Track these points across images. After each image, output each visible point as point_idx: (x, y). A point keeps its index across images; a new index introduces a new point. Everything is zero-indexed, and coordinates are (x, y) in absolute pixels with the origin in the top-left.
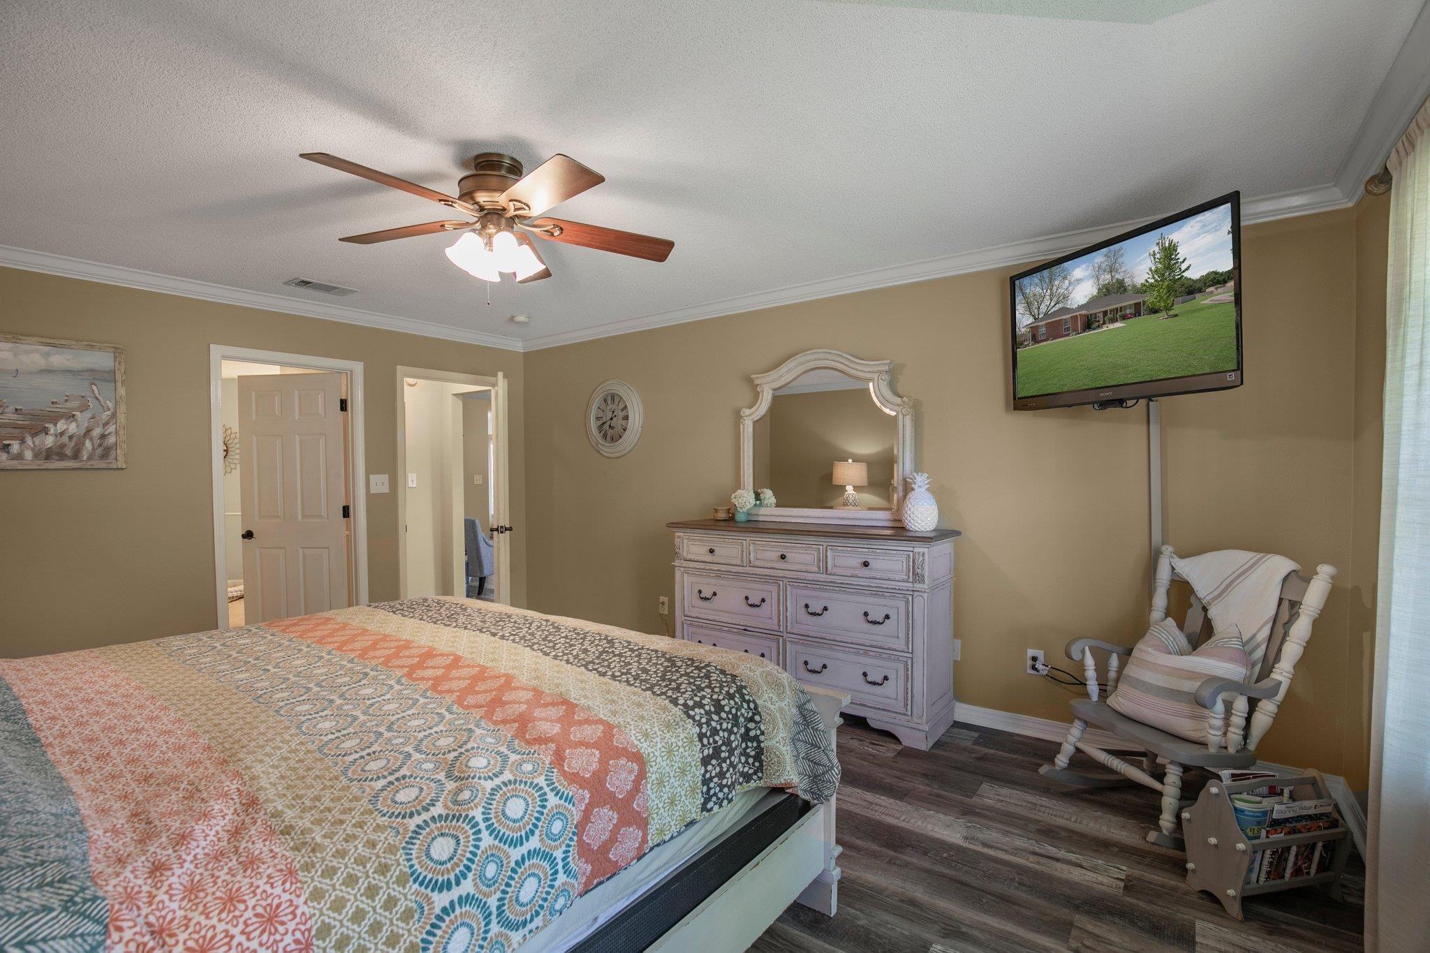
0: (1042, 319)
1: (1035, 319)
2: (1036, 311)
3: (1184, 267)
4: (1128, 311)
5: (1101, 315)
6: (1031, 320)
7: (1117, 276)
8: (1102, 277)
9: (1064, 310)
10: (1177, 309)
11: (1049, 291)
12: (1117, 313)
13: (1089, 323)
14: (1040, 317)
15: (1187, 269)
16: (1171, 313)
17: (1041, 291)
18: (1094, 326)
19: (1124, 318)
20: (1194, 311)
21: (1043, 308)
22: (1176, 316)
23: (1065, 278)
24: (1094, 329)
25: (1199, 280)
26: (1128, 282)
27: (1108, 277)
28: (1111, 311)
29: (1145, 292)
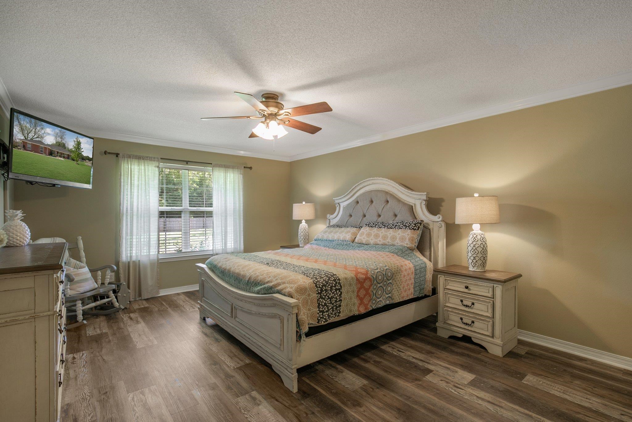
0: (29, 141)
1: (26, 138)
2: (26, 135)
3: (82, 150)
4: (65, 156)
5: (56, 153)
6: (23, 138)
7: (63, 141)
8: (58, 138)
9: (41, 142)
10: (79, 162)
11: (34, 130)
12: (62, 155)
13: (51, 153)
14: (29, 139)
15: (83, 152)
16: (78, 163)
17: (30, 127)
18: (53, 155)
19: (64, 157)
20: (83, 165)
21: (31, 136)
22: (79, 164)
23: (42, 129)
24: (53, 156)
25: (85, 157)
26: (66, 145)
27: (60, 140)
28: (60, 153)
29: (71, 152)
